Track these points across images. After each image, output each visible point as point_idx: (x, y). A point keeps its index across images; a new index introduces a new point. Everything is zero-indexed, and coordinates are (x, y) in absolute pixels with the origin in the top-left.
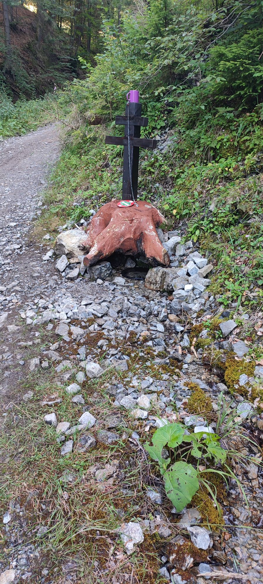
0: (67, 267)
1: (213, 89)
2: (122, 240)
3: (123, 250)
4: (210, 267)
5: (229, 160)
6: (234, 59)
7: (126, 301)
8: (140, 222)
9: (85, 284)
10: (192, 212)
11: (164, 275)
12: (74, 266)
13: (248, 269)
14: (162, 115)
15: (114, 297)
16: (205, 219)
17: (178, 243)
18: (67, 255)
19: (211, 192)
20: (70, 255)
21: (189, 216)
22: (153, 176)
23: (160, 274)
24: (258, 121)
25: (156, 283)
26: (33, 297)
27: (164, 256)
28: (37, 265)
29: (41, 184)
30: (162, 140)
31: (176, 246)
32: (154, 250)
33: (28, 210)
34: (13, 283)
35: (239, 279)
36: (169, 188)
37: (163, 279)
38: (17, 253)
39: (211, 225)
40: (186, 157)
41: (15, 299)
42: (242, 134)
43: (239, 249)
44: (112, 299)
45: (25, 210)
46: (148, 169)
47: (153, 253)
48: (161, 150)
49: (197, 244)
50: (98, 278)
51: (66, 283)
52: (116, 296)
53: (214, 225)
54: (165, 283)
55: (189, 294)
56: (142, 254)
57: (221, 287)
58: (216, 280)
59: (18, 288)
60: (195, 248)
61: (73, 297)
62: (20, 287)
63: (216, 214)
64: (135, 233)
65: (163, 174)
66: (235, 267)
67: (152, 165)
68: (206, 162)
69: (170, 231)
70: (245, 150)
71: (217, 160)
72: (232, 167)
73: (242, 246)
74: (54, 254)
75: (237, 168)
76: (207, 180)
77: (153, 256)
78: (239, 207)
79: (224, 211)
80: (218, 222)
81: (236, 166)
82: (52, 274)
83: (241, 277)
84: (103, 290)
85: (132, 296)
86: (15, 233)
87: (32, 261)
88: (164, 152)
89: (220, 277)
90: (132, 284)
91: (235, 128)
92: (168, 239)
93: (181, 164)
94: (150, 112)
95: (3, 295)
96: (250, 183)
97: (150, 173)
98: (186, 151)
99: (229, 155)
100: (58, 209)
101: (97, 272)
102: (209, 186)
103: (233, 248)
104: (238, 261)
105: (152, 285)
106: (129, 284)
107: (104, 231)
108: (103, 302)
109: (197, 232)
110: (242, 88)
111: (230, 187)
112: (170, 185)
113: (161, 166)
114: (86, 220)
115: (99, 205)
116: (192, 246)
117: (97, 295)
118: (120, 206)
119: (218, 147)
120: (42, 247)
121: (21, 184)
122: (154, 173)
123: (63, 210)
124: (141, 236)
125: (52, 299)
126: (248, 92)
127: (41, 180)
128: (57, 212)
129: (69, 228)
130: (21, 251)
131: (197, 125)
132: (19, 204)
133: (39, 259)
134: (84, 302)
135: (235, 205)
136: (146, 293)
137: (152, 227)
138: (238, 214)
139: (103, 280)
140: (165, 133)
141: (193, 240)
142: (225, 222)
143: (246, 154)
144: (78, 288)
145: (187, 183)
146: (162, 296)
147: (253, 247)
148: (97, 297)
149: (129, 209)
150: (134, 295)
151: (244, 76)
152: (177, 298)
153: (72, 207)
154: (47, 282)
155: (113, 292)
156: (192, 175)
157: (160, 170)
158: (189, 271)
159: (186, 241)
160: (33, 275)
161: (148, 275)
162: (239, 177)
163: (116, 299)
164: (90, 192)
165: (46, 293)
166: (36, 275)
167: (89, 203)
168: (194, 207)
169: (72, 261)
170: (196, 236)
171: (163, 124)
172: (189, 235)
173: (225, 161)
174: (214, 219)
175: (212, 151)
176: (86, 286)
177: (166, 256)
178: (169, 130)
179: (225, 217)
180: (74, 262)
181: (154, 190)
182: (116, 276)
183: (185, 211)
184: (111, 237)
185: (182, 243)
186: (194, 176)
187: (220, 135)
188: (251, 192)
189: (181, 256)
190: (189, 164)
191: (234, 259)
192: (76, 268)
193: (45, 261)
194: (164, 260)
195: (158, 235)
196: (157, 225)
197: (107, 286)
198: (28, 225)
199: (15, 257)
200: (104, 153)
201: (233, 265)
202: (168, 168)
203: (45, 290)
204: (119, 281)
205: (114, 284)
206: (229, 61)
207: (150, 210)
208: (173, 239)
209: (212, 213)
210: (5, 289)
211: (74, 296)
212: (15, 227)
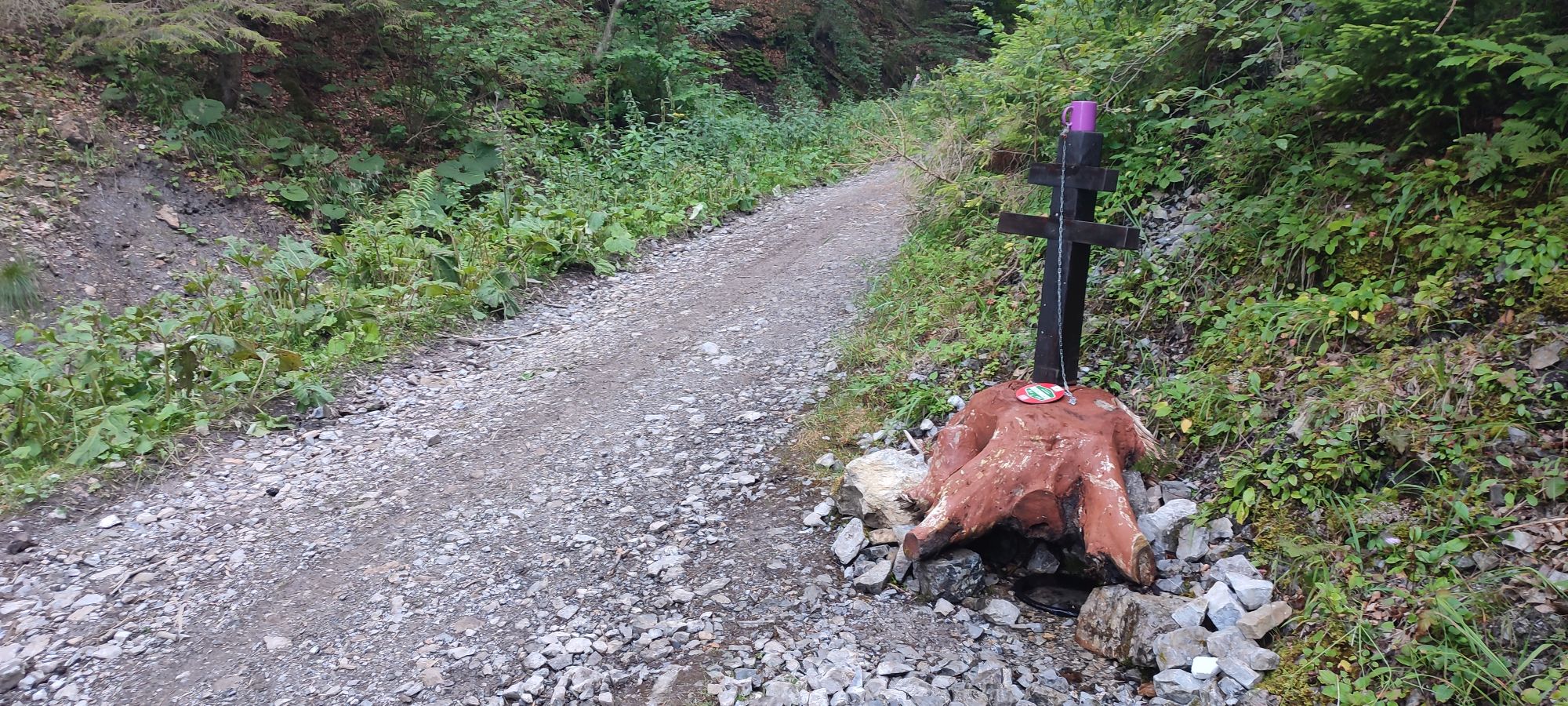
0: (860, 552)
1: (1319, 95)
2: (1020, 494)
3: (1019, 523)
4: (1282, 610)
5: (1366, 288)
6: (1384, 18)
7: (1007, 681)
8: (1075, 449)
9: (901, 609)
10: (1239, 431)
11: (1132, 614)
12: (880, 552)
13: (1407, 638)
14: (1177, 154)
15: (975, 663)
16: (1276, 457)
17: (1187, 521)
18: (866, 518)
19: (1302, 377)
20: (873, 520)
21: (1230, 442)
22: (1134, 316)
23: (1121, 609)
24: (1459, 183)
25: (1108, 635)
26: (754, 629)
27: (1138, 555)
28: (786, 538)
29: (846, 312)
30: (1172, 220)
31: (1181, 527)
32: (1112, 536)
33: (800, 380)
34: (716, 584)
35: (1368, 669)
36: (1177, 353)
37: (1128, 626)
38: (745, 495)
39: (1293, 480)
40: (1235, 270)
41: (708, 629)
42: (1408, 217)
43: (1381, 565)
44: (967, 667)
45: (792, 378)
46: (1122, 296)
47: (1108, 546)
48: (1164, 247)
49: (1246, 532)
50: (940, 596)
51: (850, 601)
52: (983, 658)
53: (1302, 482)
54: (1133, 641)
55: (1205, 688)
56: (1076, 540)
57: (1310, 683)
58: (1296, 657)
59: (723, 599)
60: (1238, 540)
61: (859, 648)
62: (729, 597)
63: (1307, 448)
64: (1058, 477)
65: (1163, 312)
66: (1359, 626)
67: (1135, 287)
68: (1295, 290)
69: (1168, 478)
70: (1417, 262)
71: (1326, 284)
72: (1372, 309)
73: (1391, 560)
74: (835, 511)
75: (1388, 315)
76: (1293, 342)
77: (1106, 550)
78: (1384, 434)
79: (1336, 443)
80: (1314, 472)
81: (1388, 307)
82: (819, 568)
83: (1380, 662)
84: (950, 633)
85: (1030, 666)
86: (753, 442)
87: (777, 524)
88: (1171, 252)
89: (1307, 652)
90: (1038, 626)
91: (1387, 198)
92: (1158, 503)
93: (1219, 288)
94: (1144, 145)
95: (682, 612)
96: (1426, 364)
97: (1129, 308)
98: (1235, 254)
99: (1366, 272)
100: (868, 387)
101: (941, 579)
102: (1298, 358)
103: (1359, 561)
104: (1371, 607)
105: (1096, 638)
106: (1030, 625)
107: (972, 463)
108: (939, 673)
109: (1249, 495)
110: (1410, 93)
111: (1362, 370)
112: (1182, 345)
113: (1158, 290)
114: (936, 424)
115: (978, 384)
116: (1229, 533)
117: (928, 648)
118: (1023, 398)
119: (1330, 250)
120: (809, 487)
121: (796, 311)
122: (1138, 308)
123: (882, 390)
124: (1076, 488)
125: (802, 644)
126: (1427, 103)
127: (847, 302)
128: (867, 394)
129: (888, 442)
130: (754, 493)
131: (1273, 185)
132: (779, 362)
133: (794, 519)
134: (884, 668)
135: (1371, 427)
136: (1076, 661)
137: (1111, 465)
138: (1382, 453)
139: (956, 602)
140: (1182, 200)
141: (1234, 515)
142: (1335, 477)
143: (1422, 274)
144: (881, 620)
145: (1230, 346)
146: (1122, 680)
147: (1428, 566)
148: (927, 656)
149: (1047, 408)
150: (1037, 664)
151: (1414, 61)
152: (1167, 697)
153: (905, 384)
154: (800, 588)
155: (976, 646)
156: (1247, 323)
157: (1156, 302)
158: (1211, 615)
159: (1211, 518)
160: (769, 566)
161: (1087, 607)
162: (1393, 342)
163: (980, 671)
164: (959, 347)
165: (790, 624)
166: (776, 565)
167: (950, 375)
168: (1246, 416)
169: (876, 536)
170: (1245, 506)
171: (1179, 177)
172: (1223, 501)
173: (1353, 290)
174: (1302, 463)
175: (1312, 260)
176: (904, 614)
177: (1144, 557)
178: (1193, 194)
179: (1340, 459)
180: (882, 540)
181: (1134, 356)
182: (996, 593)
183: (1216, 425)
184: (989, 482)
185: (1199, 523)
186: (1252, 328)
187: (1338, 216)
188: (1427, 392)
189: (1191, 561)
190: (1243, 292)
191: (1358, 597)
192: (885, 558)
193: (809, 527)
194: (1138, 569)
195: (1127, 491)
196: (1128, 459)
197: (962, 622)
198: (790, 420)
199: (738, 507)
200: (1009, 244)
201: (1351, 618)
202: (1180, 298)
203: (791, 613)
204: (1000, 613)
205: (986, 619)
206: (1366, 23)
207: (1110, 417)
208: (1174, 505)
209: (1295, 445)
210: (691, 597)
211: (865, 643)
212: (758, 423)
